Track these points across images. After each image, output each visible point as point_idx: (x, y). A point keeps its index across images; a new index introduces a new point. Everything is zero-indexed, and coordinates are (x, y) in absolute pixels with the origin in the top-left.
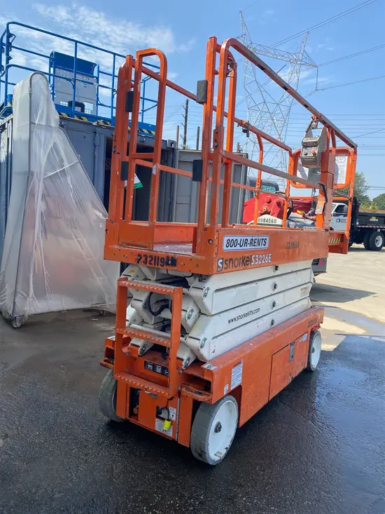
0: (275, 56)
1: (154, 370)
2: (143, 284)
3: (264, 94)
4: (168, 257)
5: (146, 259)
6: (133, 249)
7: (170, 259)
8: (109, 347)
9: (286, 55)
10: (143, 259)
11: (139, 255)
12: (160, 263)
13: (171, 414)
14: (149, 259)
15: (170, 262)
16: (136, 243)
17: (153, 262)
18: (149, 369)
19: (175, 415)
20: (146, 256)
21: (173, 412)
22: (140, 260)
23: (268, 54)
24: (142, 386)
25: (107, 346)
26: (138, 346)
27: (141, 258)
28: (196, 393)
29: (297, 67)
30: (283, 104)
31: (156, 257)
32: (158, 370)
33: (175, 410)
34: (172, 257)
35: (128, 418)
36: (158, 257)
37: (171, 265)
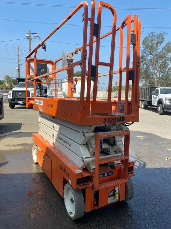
1: (103, 176)
4: (120, 117)
6: (101, 116)
10: (107, 120)
12: (116, 121)
13: (116, 191)
14: (110, 120)
16: (102, 113)
17: (113, 121)
20: (109, 118)
21: (117, 189)
22: (105, 121)
24: (114, 184)
27: (106, 120)
31: (114, 118)
32: (106, 175)
33: (118, 187)
34: (122, 117)
35: (93, 209)
36: (116, 118)
37: (122, 121)
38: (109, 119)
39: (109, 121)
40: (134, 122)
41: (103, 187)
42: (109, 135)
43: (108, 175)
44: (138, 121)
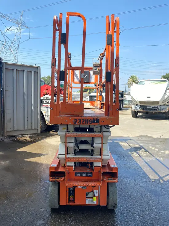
0: (8, 20)
1: (81, 175)
2: (77, 134)
3: (5, 37)
4: (94, 119)
5: (80, 121)
6: (71, 117)
7: (95, 120)
8: (52, 171)
9: (14, 20)
10: (78, 121)
11: (75, 120)
12: (89, 122)
13: (95, 193)
14: (82, 121)
15: (95, 121)
17: (84, 122)
18: (79, 176)
19: (97, 193)
21: (96, 192)
23: (4, 18)
25: (51, 171)
26: (73, 166)
27: (77, 121)
28: (109, 179)
29: (20, 27)
30: (14, 43)
31: (86, 120)
32: (84, 175)
33: (97, 191)
34: (96, 119)
35: (68, 204)
36: (88, 120)
37: (96, 122)
38: (80, 120)
39: (80, 122)
40: (115, 125)
41: (72, 184)
42: (76, 135)
43: (87, 176)
44: (118, 124)
